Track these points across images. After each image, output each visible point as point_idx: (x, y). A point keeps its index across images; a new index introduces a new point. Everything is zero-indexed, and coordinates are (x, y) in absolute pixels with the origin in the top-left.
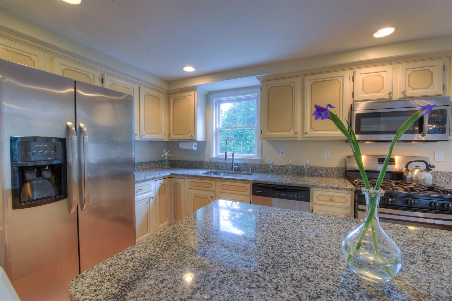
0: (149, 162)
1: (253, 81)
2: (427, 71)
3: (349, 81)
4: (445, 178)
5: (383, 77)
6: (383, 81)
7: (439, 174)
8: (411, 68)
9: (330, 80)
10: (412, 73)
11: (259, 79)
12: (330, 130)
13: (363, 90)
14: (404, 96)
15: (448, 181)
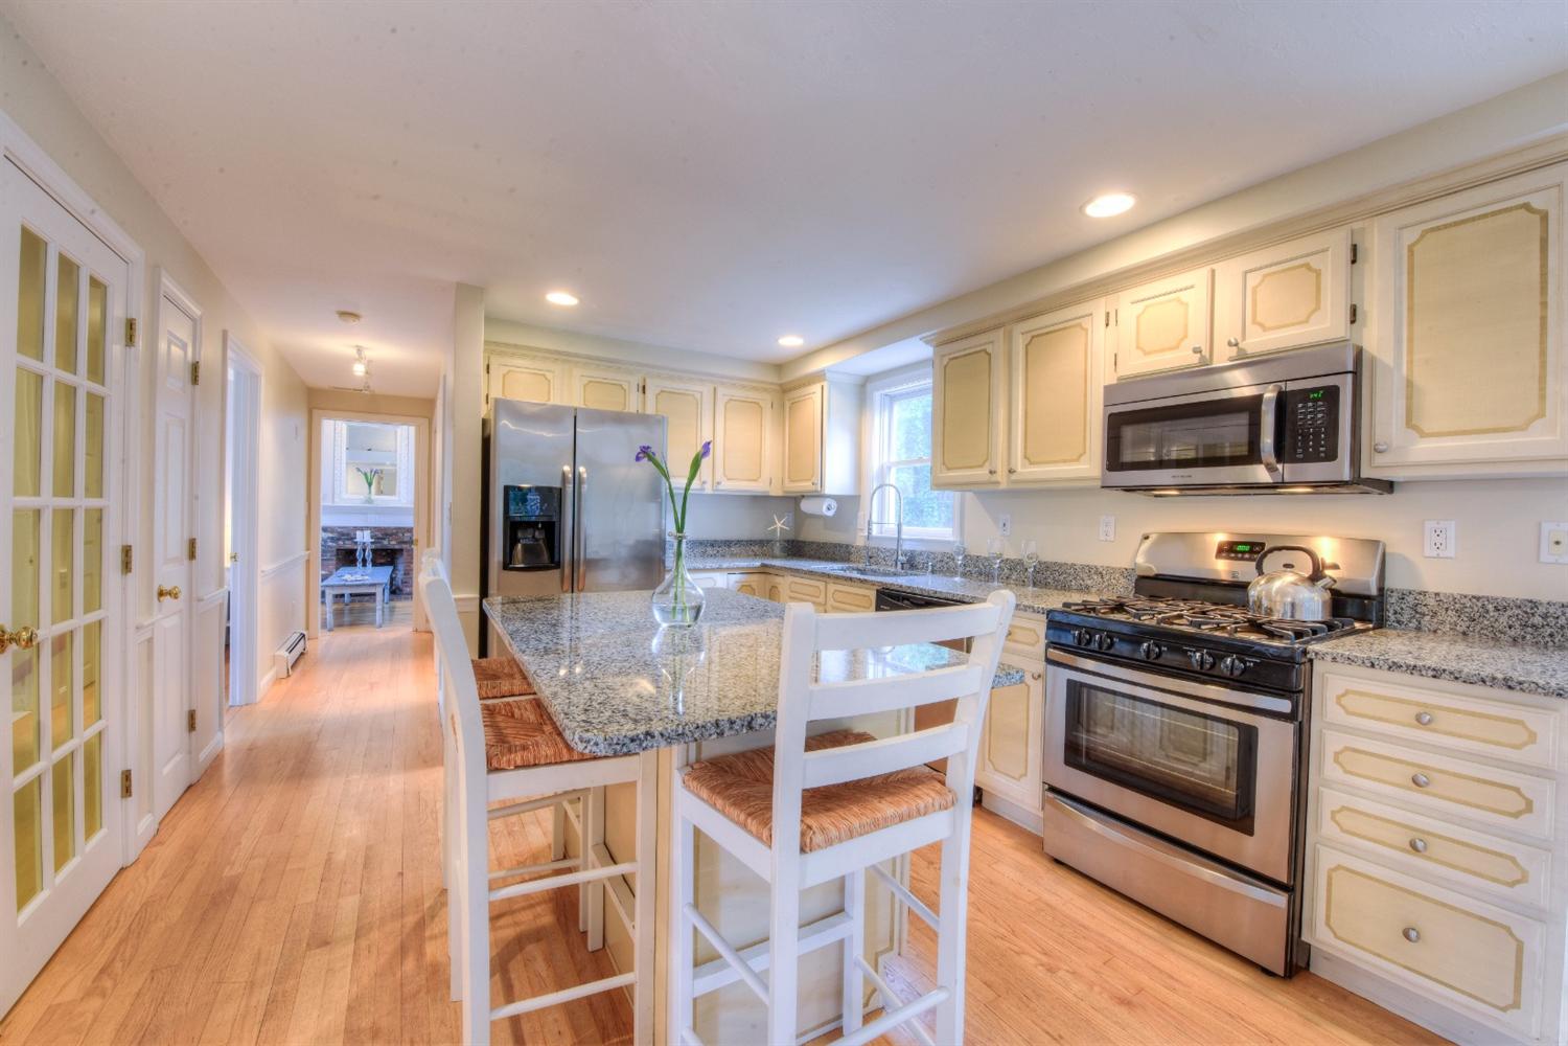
0: (747, 541)
1: (915, 349)
2: (1304, 269)
3: (1107, 325)
4: (1452, 616)
5: (1186, 305)
6: (1186, 316)
7: (1432, 602)
8: (1261, 268)
9: (1065, 328)
10: (1262, 281)
11: (927, 342)
12: (1065, 461)
13: (1138, 347)
14: (1238, 352)
15: (1464, 628)
